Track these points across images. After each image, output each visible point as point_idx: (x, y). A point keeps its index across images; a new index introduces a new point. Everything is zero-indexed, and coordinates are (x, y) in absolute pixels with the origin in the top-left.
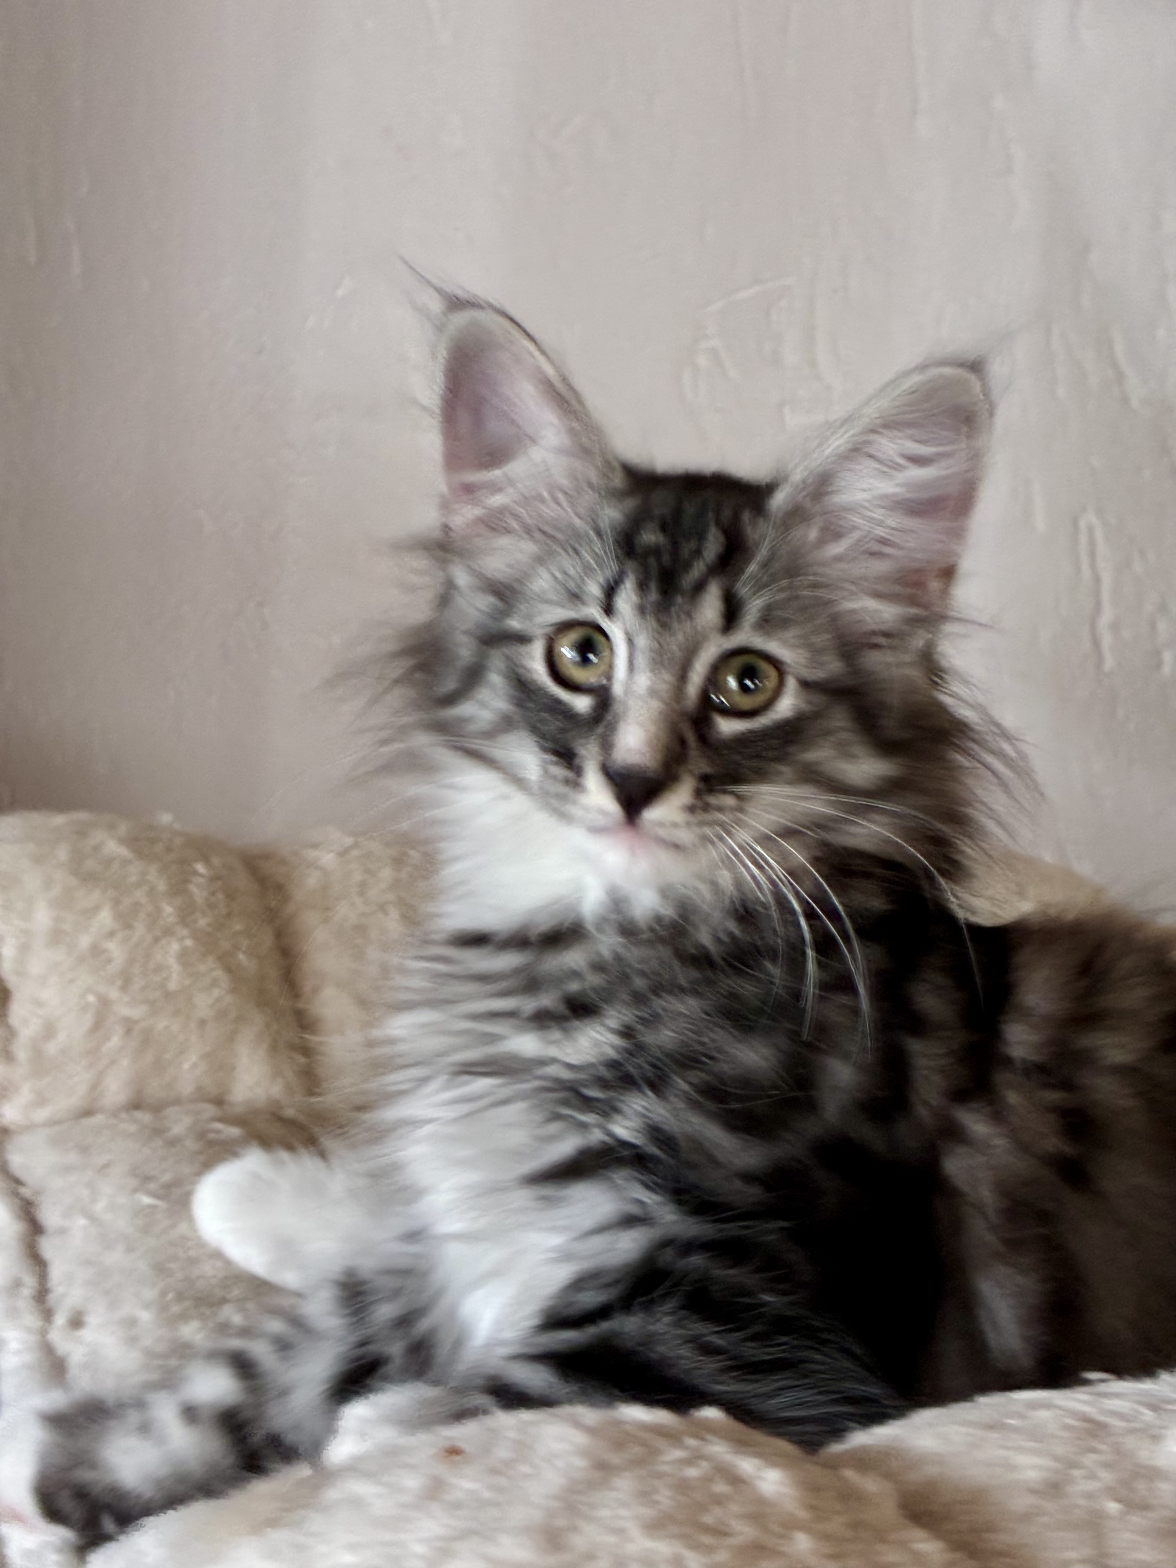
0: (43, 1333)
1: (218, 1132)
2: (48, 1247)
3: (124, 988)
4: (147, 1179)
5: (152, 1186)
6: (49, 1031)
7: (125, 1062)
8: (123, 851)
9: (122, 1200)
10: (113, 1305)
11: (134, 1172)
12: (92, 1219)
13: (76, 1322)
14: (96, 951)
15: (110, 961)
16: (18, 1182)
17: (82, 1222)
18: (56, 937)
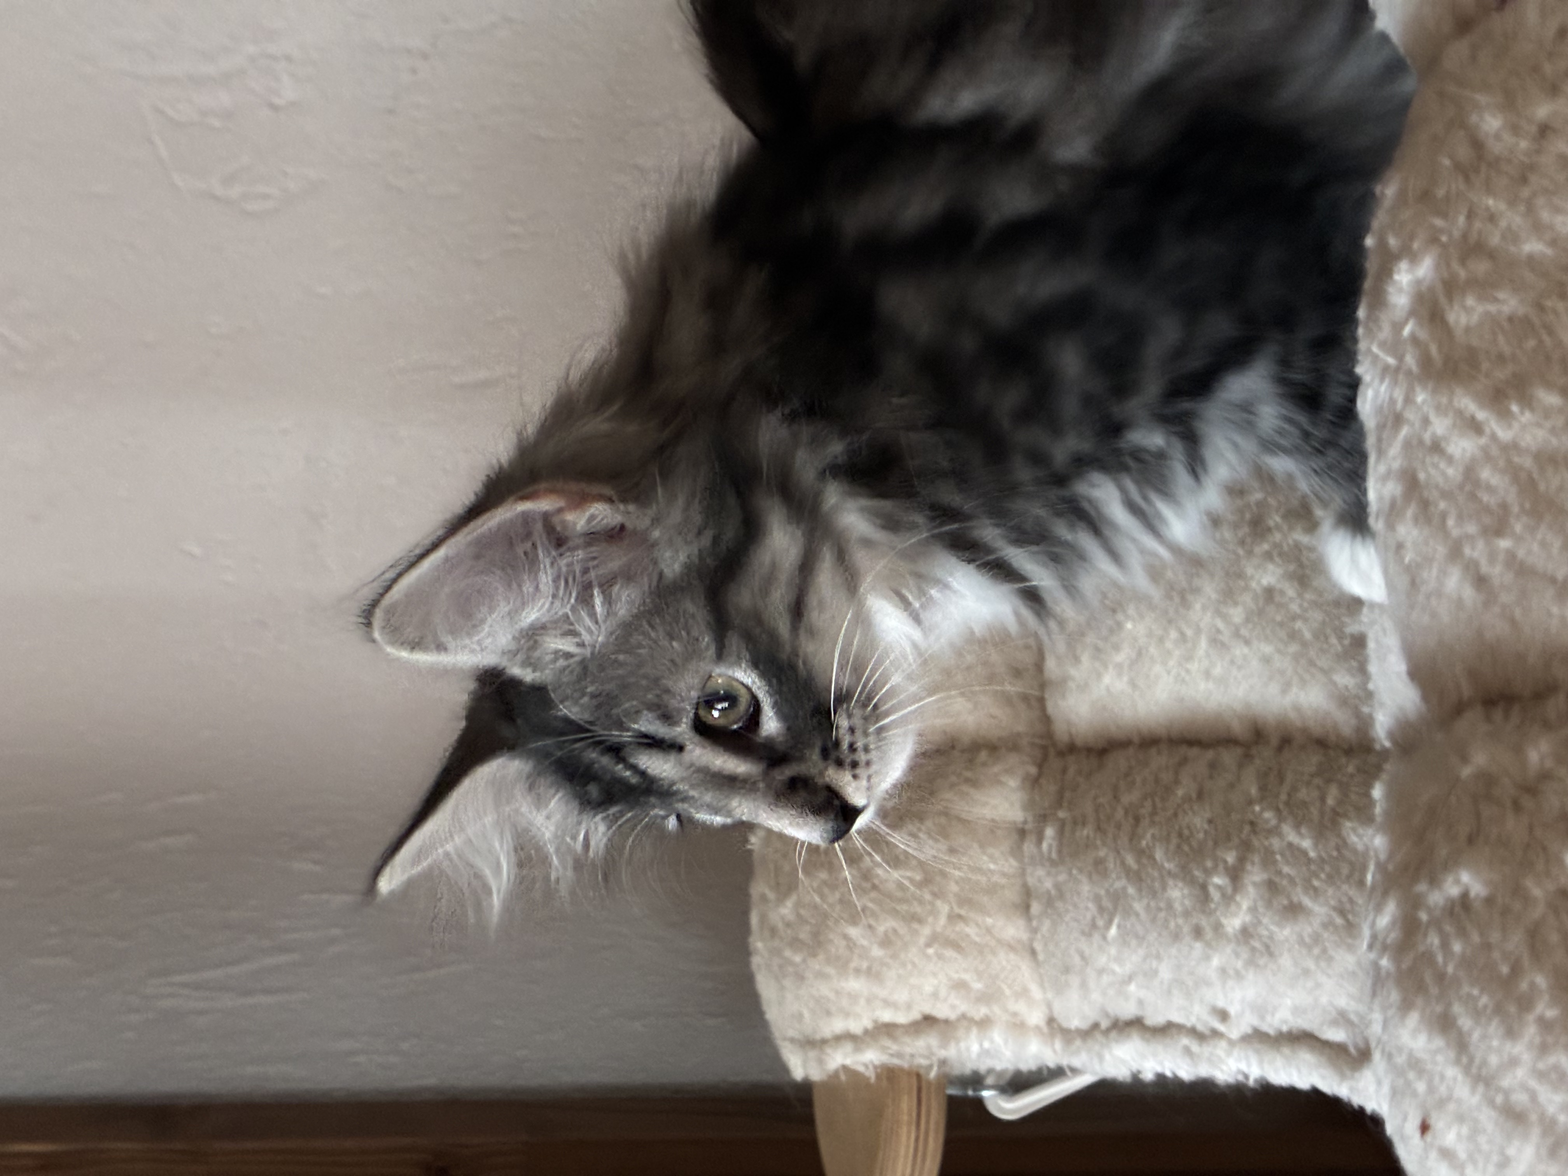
0: (1232, 1043)
1: (1050, 846)
2: (1155, 1019)
3: (920, 921)
4: (1094, 926)
5: (1100, 923)
6: (960, 986)
7: (989, 921)
8: (790, 903)
9: (1113, 951)
10: (1208, 984)
11: (1088, 935)
12: (1130, 979)
13: (1223, 1015)
14: (886, 942)
15: (895, 931)
16: (1096, 1026)
17: (1132, 988)
18: (872, 973)
